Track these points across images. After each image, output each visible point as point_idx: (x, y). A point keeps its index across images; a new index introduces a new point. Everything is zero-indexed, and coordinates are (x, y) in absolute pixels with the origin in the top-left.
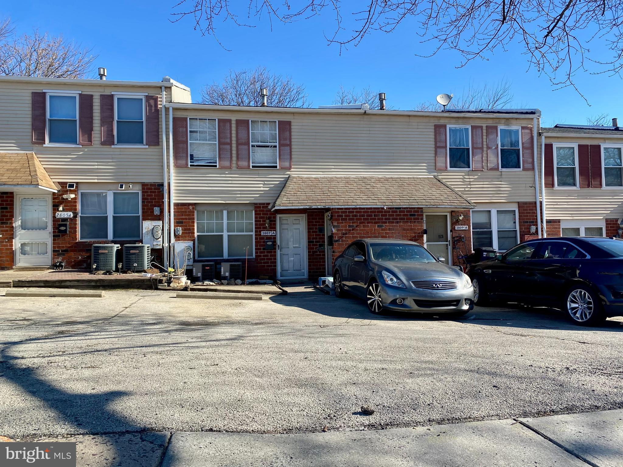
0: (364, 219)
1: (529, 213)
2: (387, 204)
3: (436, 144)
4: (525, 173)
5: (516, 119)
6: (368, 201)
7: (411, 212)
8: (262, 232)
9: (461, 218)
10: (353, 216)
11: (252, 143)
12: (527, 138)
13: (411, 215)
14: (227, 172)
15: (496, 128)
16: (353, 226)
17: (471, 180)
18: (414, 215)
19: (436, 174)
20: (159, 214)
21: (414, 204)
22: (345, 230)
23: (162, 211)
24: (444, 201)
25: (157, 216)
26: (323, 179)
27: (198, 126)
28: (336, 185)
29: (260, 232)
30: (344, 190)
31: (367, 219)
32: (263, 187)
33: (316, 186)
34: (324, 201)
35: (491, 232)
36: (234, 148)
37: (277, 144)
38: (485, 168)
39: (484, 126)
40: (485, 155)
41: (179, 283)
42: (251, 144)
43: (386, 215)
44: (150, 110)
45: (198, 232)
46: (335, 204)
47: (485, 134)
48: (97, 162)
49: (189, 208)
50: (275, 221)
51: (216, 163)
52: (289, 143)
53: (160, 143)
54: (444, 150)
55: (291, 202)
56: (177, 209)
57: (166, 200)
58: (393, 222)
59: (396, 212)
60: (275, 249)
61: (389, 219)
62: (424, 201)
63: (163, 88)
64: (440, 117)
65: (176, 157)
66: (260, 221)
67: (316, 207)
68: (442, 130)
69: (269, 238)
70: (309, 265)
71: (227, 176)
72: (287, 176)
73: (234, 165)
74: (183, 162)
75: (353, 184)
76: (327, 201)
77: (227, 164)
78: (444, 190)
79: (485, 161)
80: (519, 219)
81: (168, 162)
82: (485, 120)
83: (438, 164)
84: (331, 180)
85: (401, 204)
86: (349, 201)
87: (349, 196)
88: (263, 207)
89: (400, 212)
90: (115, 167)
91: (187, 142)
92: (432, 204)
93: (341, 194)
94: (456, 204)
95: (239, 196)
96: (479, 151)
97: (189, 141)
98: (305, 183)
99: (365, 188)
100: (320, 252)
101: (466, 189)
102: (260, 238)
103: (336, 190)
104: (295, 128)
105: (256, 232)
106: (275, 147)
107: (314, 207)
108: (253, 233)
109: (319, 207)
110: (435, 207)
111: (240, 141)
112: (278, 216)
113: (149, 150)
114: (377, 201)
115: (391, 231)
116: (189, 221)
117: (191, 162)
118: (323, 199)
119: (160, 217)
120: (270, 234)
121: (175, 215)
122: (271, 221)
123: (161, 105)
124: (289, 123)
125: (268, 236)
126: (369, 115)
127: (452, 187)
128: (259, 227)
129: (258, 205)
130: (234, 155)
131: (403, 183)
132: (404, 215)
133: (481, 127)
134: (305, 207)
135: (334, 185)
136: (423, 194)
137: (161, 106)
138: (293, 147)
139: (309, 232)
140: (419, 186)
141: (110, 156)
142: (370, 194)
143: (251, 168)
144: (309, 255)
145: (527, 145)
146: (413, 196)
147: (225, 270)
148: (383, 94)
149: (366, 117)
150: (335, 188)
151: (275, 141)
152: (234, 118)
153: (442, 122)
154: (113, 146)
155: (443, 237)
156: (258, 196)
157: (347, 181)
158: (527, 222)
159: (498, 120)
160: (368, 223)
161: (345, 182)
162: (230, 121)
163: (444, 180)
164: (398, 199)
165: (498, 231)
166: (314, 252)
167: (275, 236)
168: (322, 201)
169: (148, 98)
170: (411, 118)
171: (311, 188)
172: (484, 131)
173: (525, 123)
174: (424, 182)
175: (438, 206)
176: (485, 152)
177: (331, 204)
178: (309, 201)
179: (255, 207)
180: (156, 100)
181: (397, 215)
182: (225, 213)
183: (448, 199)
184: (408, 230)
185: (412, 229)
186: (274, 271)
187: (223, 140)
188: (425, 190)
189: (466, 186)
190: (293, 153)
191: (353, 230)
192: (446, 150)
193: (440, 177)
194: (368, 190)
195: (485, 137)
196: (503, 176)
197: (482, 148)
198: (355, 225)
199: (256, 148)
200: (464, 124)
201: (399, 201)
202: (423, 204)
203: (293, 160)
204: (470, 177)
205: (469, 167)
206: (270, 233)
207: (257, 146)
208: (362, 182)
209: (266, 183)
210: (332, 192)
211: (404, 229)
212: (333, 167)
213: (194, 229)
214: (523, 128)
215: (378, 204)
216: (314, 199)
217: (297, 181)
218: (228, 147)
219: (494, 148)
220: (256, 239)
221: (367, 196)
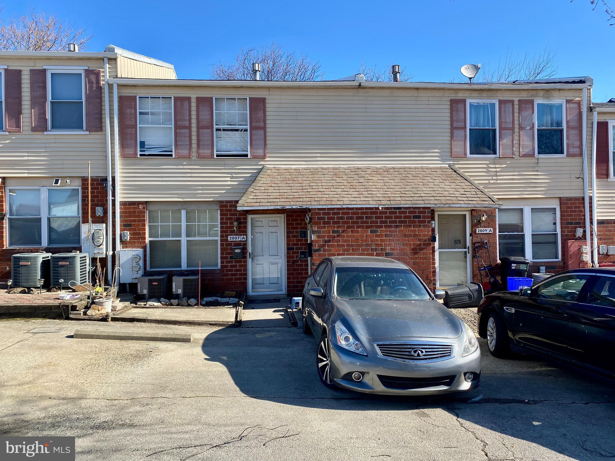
0: (353, 222)
1: (575, 211)
2: (383, 203)
3: (452, 125)
4: (569, 160)
5: (559, 90)
6: (359, 199)
7: (415, 212)
8: (229, 237)
9: (484, 219)
10: (338, 218)
11: (217, 126)
12: (573, 115)
13: (414, 217)
14: (185, 163)
15: (532, 102)
16: (338, 232)
17: (498, 170)
18: (420, 217)
19: (452, 162)
20: (101, 215)
21: (419, 202)
22: (328, 237)
23: (105, 212)
24: (459, 199)
25: (99, 217)
26: (306, 171)
27: (149, 106)
28: (320, 179)
29: (227, 236)
30: (330, 184)
31: (358, 222)
32: (230, 181)
33: (295, 179)
34: (301, 200)
35: (523, 236)
36: (194, 133)
37: (248, 127)
38: (517, 154)
39: (516, 100)
40: (516, 138)
41: (99, 310)
42: (215, 127)
43: (382, 218)
44: (91, 87)
45: (150, 237)
46: (315, 203)
47: (516, 110)
48: (27, 152)
49: (138, 208)
50: (246, 223)
51: (172, 151)
52: (262, 124)
53: (104, 129)
54: (463, 131)
55: (258, 201)
56: (125, 208)
57: (110, 198)
58: (390, 227)
59: (396, 213)
60: (246, 257)
61: (386, 222)
62: (433, 198)
63: (106, 60)
64: (458, 89)
65: (123, 146)
66: (227, 223)
67: (290, 207)
68: (460, 106)
69: (237, 244)
70: (288, 278)
71: (186, 167)
72: (261, 167)
73: (194, 154)
74: (130, 151)
75: (343, 176)
76: (305, 199)
77: (185, 152)
78: (460, 184)
79: (516, 146)
80: (561, 219)
81: (113, 152)
82: (516, 93)
83: (454, 150)
84: (314, 172)
85: (402, 202)
86: (334, 199)
87: (335, 193)
88: (231, 206)
89: (400, 213)
90: (48, 158)
91: (136, 126)
92: (443, 202)
93: (324, 190)
94: (475, 202)
95: (201, 192)
96: (509, 132)
97: (138, 126)
98: (282, 176)
99: (358, 181)
100: (301, 261)
101: (491, 182)
102: (227, 245)
103: (320, 184)
104: (270, 107)
105: (221, 236)
106: (246, 130)
107: (287, 207)
108: (219, 238)
109: (294, 207)
110: (448, 206)
111: (201, 124)
112: (250, 217)
113: (90, 137)
114: (370, 199)
115: (388, 238)
116: (138, 224)
117: (141, 151)
118: (301, 196)
119: (103, 220)
120: (240, 240)
121: (121, 217)
122: (240, 223)
123: (103, 80)
124: (263, 101)
125: (237, 241)
126: (364, 88)
127: (471, 178)
128: (225, 231)
129: (224, 204)
130: (194, 142)
131: (408, 175)
132: (405, 217)
133: (512, 102)
134: (276, 208)
135: (317, 179)
136: (432, 189)
137: (103, 83)
138: (268, 130)
139: (288, 237)
140: (429, 178)
141: (43, 145)
142: (362, 190)
143: (215, 157)
144: (288, 266)
145: (573, 124)
146: (418, 192)
147: (177, 287)
148: (397, 66)
149: (361, 91)
150: (318, 181)
151: (246, 123)
152: (194, 95)
153: (460, 96)
154: (45, 133)
155: (460, 243)
156: (224, 191)
157: (336, 173)
158: (571, 223)
159: (534, 93)
160: (358, 227)
161: (332, 173)
162: (189, 99)
163: (462, 170)
164: (398, 195)
165: (532, 235)
166: (294, 262)
167: (246, 241)
168: (299, 200)
169: (88, 72)
170: (419, 91)
171: (288, 182)
172: (516, 107)
173: (570, 96)
174: (435, 173)
175: (451, 206)
176: (516, 134)
177: (309, 203)
178: (281, 200)
179: (221, 206)
180: (97, 74)
181: (396, 217)
182: (183, 213)
183: (464, 196)
184: (410, 236)
185: (415, 235)
186: (245, 285)
187: (179, 123)
188: (436, 184)
189: (491, 178)
190: (268, 138)
191: (338, 236)
192: (465, 132)
193: (457, 166)
194: (361, 184)
195: (516, 115)
196: (540, 165)
197: (513, 129)
198: (341, 230)
199: (222, 132)
200: (489, 97)
201: (399, 199)
202: (431, 202)
203: (268, 146)
204: (497, 166)
205: (495, 153)
206: (240, 238)
207: (224, 130)
208: (354, 173)
209: (234, 175)
210: (314, 187)
211: (405, 236)
212: (319, 155)
213: (145, 234)
214: (568, 101)
215: (371, 203)
216: (289, 197)
217: (272, 174)
218: (186, 131)
219: (528, 128)
220: (222, 245)
221: (358, 193)
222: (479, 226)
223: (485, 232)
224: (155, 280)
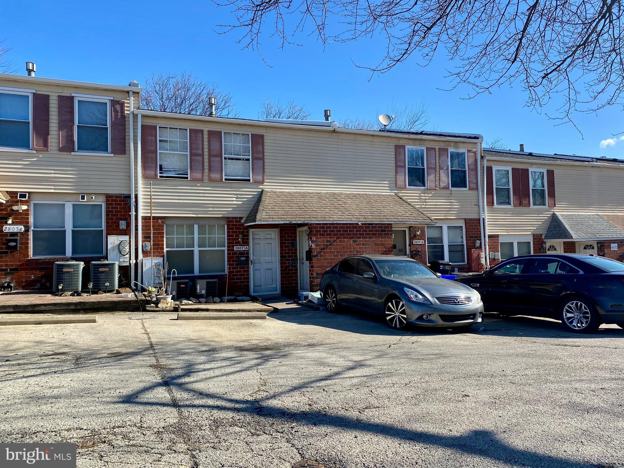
0: (341, 234)
1: (474, 229)
2: (361, 220)
3: (396, 164)
4: (470, 192)
5: (463, 142)
6: (343, 217)
7: (382, 227)
8: (235, 247)
9: (418, 233)
10: (330, 231)
12: (472, 160)
13: (382, 231)
14: (198, 185)
15: (447, 150)
16: (330, 241)
17: (426, 198)
18: (385, 231)
19: (397, 192)
20: (125, 228)
21: (384, 220)
22: (323, 245)
23: (128, 225)
24: (410, 218)
25: (123, 230)
26: (296, 194)
27: (167, 135)
28: (310, 201)
29: (233, 247)
30: (318, 205)
31: (343, 235)
32: (236, 201)
33: (291, 200)
34: (303, 217)
35: (442, 246)
36: (206, 160)
37: (250, 157)
38: (438, 186)
39: (437, 147)
40: (438, 175)
42: (224, 156)
43: (360, 231)
44: (116, 115)
45: (166, 248)
46: (314, 219)
47: (437, 155)
48: (54, 170)
49: (158, 222)
50: (248, 236)
51: (187, 175)
52: (261, 156)
53: (127, 152)
54: (403, 169)
55: (271, 217)
56: (145, 222)
57: (133, 213)
58: (366, 238)
59: (369, 227)
60: (248, 264)
61: (363, 234)
62: (392, 217)
63: (131, 93)
64: (399, 138)
65: (144, 167)
66: (233, 236)
67: (296, 222)
68: (402, 150)
69: (242, 253)
70: (282, 281)
71: (199, 188)
72: (260, 190)
73: (206, 178)
74: (151, 173)
75: (326, 199)
76: (305, 216)
77: (198, 175)
78: (407, 207)
79: (438, 181)
80: (466, 234)
81: (136, 173)
82: (437, 143)
83: (398, 183)
84: (304, 195)
85: (374, 220)
86: (326, 216)
87: (325, 212)
88: (236, 221)
89: (373, 227)
90: (76, 176)
91: (157, 151)
92: (400, 220)
93: (317, 209)
94: (420, 221)
95: (212, 209)
96: (433, 171)
97: (158, 151)
98: (280, 198)
99: (337, 203)
100: (292, 266)
101: (423, 206)
102: (233, 254)
103: (311, 205)
104: (267, 142)
105: (228, 246)
106: (248, 160)
107: (294, 222)
108: (226, 249)
109: (299, 222)
110: (403, 223)
111: (212, 153)
112: (251, 231)
113: (115, 159)
114: (351, 217)
115: (365, 246)
116: (157, 236)
117: (160, 173)
118: (301, 214)
119: (126, 232)
120: (243, 249)
121: (142, 230)
122: (244, 236)
123: (129, 110)
124: (262, 137)
125: (241, 251)
126: (337, 132)
127: (413, 204)
128: (232, 242)
129: (231, 219)
130: (206, 167)
131: (371, 200)
132: (376, 231)
133: (435, 149)
134: (285, 223)
135: (308, 201)
136: (390, 211)
137: (128, 112)
138: (266, 161)
139: (281, 247)
140: (385, 203)
141: (70, 164)
142: (343, 210)
143: (224, 180)
144: (281, 270)
145: (472, 167)
146: (382, 213)
147: (201, 288)
148: (329, 111)
149: (334, 134)
150: (309, 203)
151: (248, 154)
152: (206, 128)
153: (402, 142)
154: (73, 153)
155: (402, 251)
156: (231, 209)
157: (319, 196)
158: (472, 237)
159: (448, 143)
160: (344, 238)
161: (317, 197)
162: (202, 131)
163: (405, 198)
164: (370, 215)
165: (449, 245)
166: (286, 267)
167: (248, 251)
168: (301, 216)
169: (114, 103)
170: (374, 137)
171: (287, 203)
172: (437, 153)
173: (470, 147)
174: (387, 199)
175: (405, 223)
176: (438, 172)
177: (310, 219)
178: (288, 216)
179: (228, 222)
180: (122, 105)
181: (370, 231)
182: (196, 227)
183: (412, 216)
184: (379, 245)
185: (382, 244)
186: (247, 287)
187: (194, 151)
188: (391, 207)
189: (422, 204)
190: (266, 167)
191: (330, 245)
192: (405, 169)
193: (400, 194)
194: (341, 206)
195: (437, 158)
196: (453, 195)
197: (435, 169)
198: (332, 240)
199: (230, 161)
200: (420, 145)
201: (371, 217)
202: (393, 220)
203: (266, 174)
204: (426, 195)
205: (424, 186)
206: (243, 248)
207: (229, 159)
208: (333, 197)
209: (238, 196)
210: (308, 207)
211: (376, 244)
212: (305, 182)
213: (163, 245)
214: (469, 151)
215: (353, 219)
216: (293, 214)
217: (271, 196)
218: (200, 158)
219: (445, 168)
220: (228, 254)
221: (341, 212)
222: (415, 239)
223: (419, 243)
224: (182, 283)
